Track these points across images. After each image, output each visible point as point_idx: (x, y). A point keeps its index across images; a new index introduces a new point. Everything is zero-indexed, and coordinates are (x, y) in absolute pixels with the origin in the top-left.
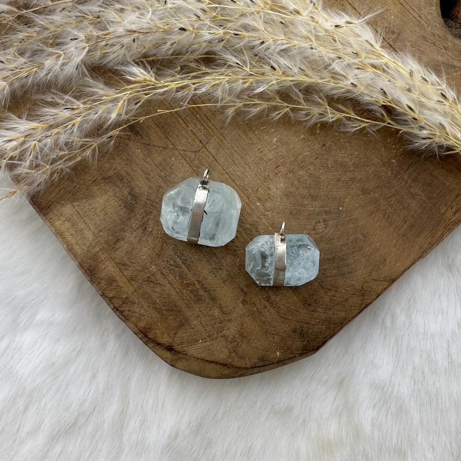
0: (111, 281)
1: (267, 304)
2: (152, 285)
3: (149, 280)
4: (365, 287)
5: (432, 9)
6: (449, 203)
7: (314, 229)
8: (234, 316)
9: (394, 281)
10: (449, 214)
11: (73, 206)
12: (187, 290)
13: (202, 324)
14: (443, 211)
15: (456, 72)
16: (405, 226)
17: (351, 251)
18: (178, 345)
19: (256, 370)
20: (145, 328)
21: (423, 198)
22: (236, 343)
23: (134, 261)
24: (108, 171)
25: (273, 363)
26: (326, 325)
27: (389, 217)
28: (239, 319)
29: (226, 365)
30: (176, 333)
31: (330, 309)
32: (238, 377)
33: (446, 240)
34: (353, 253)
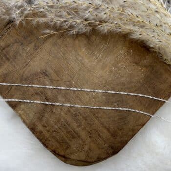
0: (41, 133)
1: (99, 137)
2: (56, 133)
4: (134, 128)
18: (67, 155)
20: (54, 150)
22: (88, 153)
30: (66, 151)
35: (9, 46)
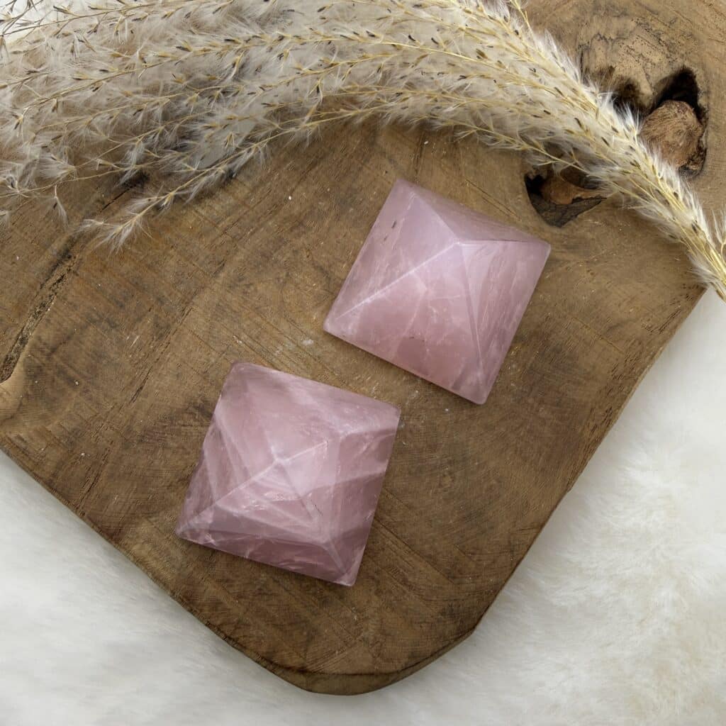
0: (216, 605)
1: (405, 588)
2: (266, 597)
3: (261, 593)
4: (512, 542)
5: (519, 198)
6: (585, 420)
7: (440, 486)
8: (370, 612)
9: (541, 526)
10: (587, 434)
11: (150, 522)
12: (309, 594)
13: (334, 631)
14: (580, 430)
15: (561, 266)
16: (541, 459)
17: (488, 503)
18: (312, 664)
19: (408, 671)
20: (267, 653)
21: (555, 420)
22: (379, 644)
23: (238, 573)
24: (184, 470)
25: (427, 658)
26: (477, 597)
27: (521, 452)
28: (376, 614)
29: (371, 674)
30: (306, 650)
31: (478, 576)
32: (390, 684)
33: (590, 463)
34: (490, 503)
35: (69, 338)
